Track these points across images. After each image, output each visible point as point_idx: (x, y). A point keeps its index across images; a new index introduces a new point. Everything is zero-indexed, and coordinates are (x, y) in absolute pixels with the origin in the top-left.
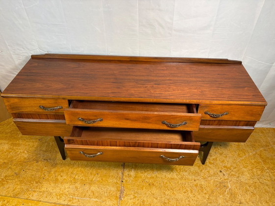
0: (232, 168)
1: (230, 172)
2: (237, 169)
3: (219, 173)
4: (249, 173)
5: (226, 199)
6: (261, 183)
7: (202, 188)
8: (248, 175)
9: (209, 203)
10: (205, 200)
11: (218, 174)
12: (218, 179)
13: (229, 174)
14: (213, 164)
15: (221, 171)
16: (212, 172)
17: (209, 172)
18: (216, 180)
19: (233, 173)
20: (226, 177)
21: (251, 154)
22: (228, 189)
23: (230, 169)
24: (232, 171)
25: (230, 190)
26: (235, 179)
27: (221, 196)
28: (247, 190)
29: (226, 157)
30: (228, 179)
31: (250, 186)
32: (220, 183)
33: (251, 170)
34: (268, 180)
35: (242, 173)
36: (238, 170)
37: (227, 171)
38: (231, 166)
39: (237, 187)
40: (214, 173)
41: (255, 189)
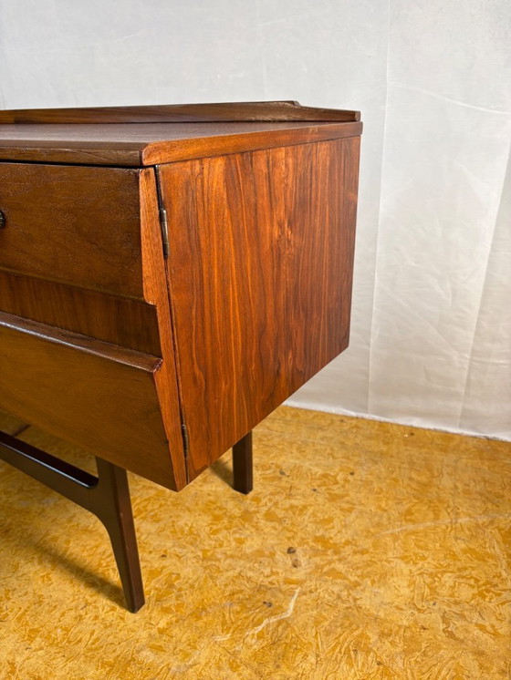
0: (348, 550)
1: (330, 563)
2: (366, 557)
3: (279, 556)
4: (412, 583)
5: (235, 654)
6: (451, 635)
7: (171, 586)
8: (406, 591)
9: (152, 648)
10: (144, 634)
11: (272, 555)
12: (260, 574)
13: (317, 567)
14: (280, 521)
15: (291, 551)
16: (252, 545)
17: (240, 542)
18: (250, 574)
19: (340, 567)
20: (299, 574)
21: (463, 520)
22: (273, 620)
23: (336, 552)
24: (340, 560)
25: (280, 623)
26: (336, 589)
27: (223, 638)
28: (360, 646)
29: (350, 510)
30: (300, 583)
31: (382, 635)
32: (260, 589)
33: (431, 575)
34: (496, 635)
35: (383, 576)
36: (369, 564)
37: (316, 553)
38: (348, 543)
39: (317, 623)
40: (260, 553)
41: (407, 652)
